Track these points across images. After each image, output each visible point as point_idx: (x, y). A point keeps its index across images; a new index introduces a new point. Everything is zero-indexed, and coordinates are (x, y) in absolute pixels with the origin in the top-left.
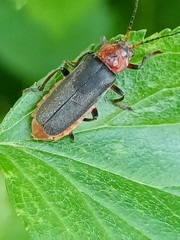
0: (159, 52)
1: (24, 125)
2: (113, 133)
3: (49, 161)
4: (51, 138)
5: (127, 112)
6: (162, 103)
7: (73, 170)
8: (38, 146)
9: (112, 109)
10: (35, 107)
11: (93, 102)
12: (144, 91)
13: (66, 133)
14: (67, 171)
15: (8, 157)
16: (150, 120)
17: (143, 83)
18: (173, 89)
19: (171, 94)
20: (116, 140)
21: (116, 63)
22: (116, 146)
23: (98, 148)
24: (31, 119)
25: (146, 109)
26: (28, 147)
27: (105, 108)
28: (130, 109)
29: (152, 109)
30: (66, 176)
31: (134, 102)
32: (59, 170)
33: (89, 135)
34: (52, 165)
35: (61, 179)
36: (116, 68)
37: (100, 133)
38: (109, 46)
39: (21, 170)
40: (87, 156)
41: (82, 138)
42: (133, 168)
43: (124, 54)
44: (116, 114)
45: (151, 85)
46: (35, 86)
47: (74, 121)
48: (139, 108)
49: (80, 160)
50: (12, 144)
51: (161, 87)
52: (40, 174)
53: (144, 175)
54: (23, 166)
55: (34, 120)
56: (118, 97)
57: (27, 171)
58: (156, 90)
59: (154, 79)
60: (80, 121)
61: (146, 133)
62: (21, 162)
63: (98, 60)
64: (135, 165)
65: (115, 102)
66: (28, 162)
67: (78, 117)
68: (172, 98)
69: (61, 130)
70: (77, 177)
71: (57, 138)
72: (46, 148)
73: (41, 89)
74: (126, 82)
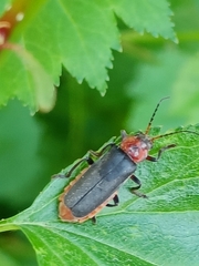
0: (173, 146)
1: (52, 207)
2: (129, 218)
3: (73, 241)
4: (76, 220)
5: (142, 200)
6: (173, 192)
7: (95, 249)
8: (63, 227)
9: (130, 196)
10: (62, 191)
11: (115, 188)
12: (158, 182)
13: (91, 216)
14: (90, 250)
15: (38, 236)
16: (162, 207)
17: (158, 173)
18: (183, 180)
19: (182, 184)
20: (132, 224)
21: (136, 154)
22: (131, 229)
23: (117, 230)
24: (58, 202)
25: (159, 198)
26: (55, 227)
27: (123, 194)
28: (145, 197)
29: (164, 197)
30: (89, 254)
31: (149, 190)
32: (82, 248)
33: (108, 219)
34: (77, 244)
35: (85, 257)
36: (137, 158)
37: (118, 217)
39: (50, 247)
40: (107, 237)
41: (102, 221)
42: (146, 250)
43: (144, 146)
44: (132, 201)
45: (165, 175)
46: (63, 172)
48: (153, 197)
49: (101, 241)
50: (41, 224)
51: (173, 178)
52: (67, 251)
53: (156, 257)
54: (52, 244)
55: (61, 204)
56: (135, 185)
57: (55, 249)
58: (169, 180)
59: (167, 170)
61: (158, 218)
62: (49, 240)
63: (122, 151)
64: (148, 247)
65: (132, 190)
66: (55, 240)
67: (102, 201)
68: (182, 188)
69: (86, 213)
70: (99, 255)
71: (82, 220)
72: (71, 229)
73: (68, 176)
74: (143, 172)
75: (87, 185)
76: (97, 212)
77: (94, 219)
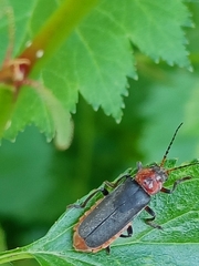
0: (188, 178)
1: (67, 237)
2: (143, 248)
4: (90, 250)
5: (157, 230)
6: (188, 224)
8: (77, 257)
9: (145, 227)
10: (77, 221)
11: (129, 219)
12: (172, 213)
13: (105, 246)
16: (176, 238)
17: (172, 205)
19: (197, 216)
20: (146, 254)
21: (151, 186)
22: (145, 260)
23: (131, 261)
24: (73, 232)
25: (174, 229)
26: (68, 257)
27: (138, 225)
28: (160, 228)
29: (179, 229)
31: (164, 221)
33: (122, 249)
36: (151, 190)
37: (133, 247)
38: (146, 171)
41: (116, 251)
43: (159, 178)
44: (147, 231)
45: (180, 207)
46: (77, 203)
47: (112, 236)
48: (168, 227)
50: (55, 253)
51: (188, 210)
55: (75, 234)
56: (150, 217)
58: (184, 212)
59: (182, 202)
60: (117, 236)
61: (172, 249)
63: (136, 183)
65: (147, 221)
67: (116, 232)
68: (197, 220)
69: (100, 244)
71: (96, 250)
72: (85, 259)
73: (83, 206)
74: (157, 204)
75: (101, 215)
76: (111, 243)
77: (108, 249)
